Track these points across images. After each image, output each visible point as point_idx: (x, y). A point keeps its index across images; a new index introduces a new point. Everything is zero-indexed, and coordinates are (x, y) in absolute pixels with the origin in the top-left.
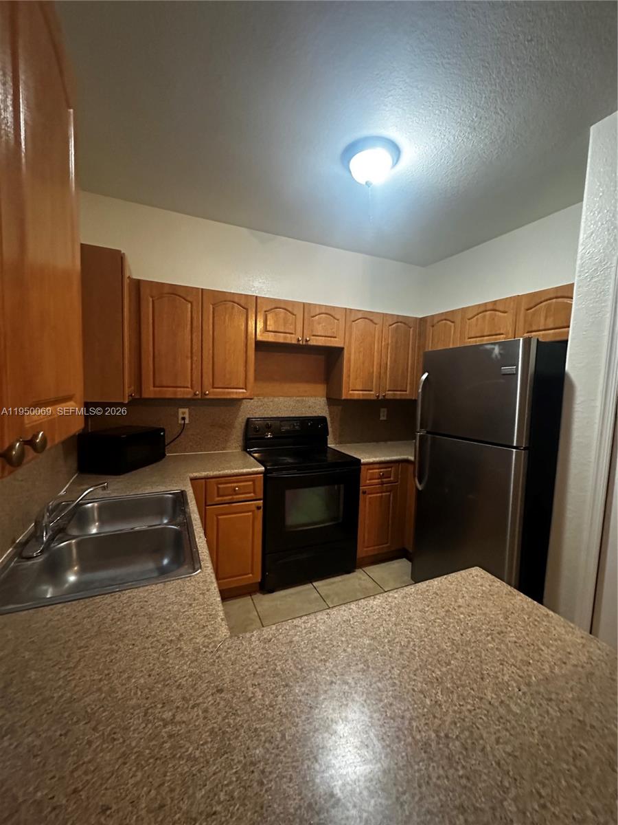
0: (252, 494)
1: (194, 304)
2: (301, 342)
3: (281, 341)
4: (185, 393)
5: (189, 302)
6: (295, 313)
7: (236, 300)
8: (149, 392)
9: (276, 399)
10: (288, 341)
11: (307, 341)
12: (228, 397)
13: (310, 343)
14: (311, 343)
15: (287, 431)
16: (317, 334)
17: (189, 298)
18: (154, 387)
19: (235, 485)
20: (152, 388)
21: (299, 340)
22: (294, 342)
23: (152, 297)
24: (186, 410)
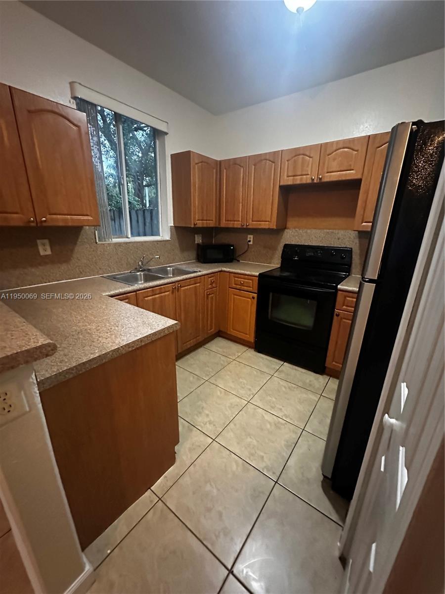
0: (251, 289)
1: (245, 169)
2: (315, 181)
3: (298, 182)
4: (237, 225)
5: (243, 167)
6: (312, 155)
7: (268, 157)
8: (224, 224)
9: (309, 231)
10: (304, 182)
11: (320, 179)
12: (260, 227)
13: (323, 180)
14: (326, 180)
15: (311, 256)
16: (331, 170)
17: (242, 165)
18: (226, 221)
19: (242, 280)
20: (224, 221)
21: (313, 180)
22: (309, 181)
23: (225, 169)
24: (252, 236)
